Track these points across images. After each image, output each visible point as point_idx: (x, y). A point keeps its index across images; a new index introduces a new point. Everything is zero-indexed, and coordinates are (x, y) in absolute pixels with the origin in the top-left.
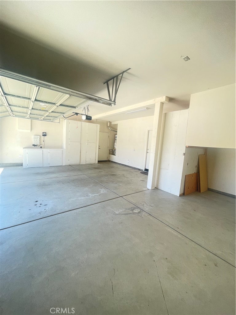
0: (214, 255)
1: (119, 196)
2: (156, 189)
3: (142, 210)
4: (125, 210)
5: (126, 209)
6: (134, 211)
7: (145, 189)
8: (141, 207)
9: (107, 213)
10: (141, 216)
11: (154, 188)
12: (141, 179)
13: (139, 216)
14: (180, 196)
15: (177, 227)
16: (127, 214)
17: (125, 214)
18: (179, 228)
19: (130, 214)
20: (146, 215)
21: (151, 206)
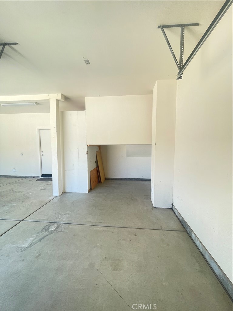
0: (131, 229)
1: (19, 221)
2: (64, 193)
3: (59, 224)
4: (37, 236)
5: (38, 233)
6: (50, 230)
7: (51, 198)
8: (57, 220)
9: (8, 256)
10: (61, 231)
11: (62, 193)
12: (41, 188)
13: (59, 232)
14: (89, 192)
15: (100, 222)
16: (42, 238)
17: (40, 240)
18: (101, 223)
19: (47, 236)
20: (67, 226)
21: (66, 214)
